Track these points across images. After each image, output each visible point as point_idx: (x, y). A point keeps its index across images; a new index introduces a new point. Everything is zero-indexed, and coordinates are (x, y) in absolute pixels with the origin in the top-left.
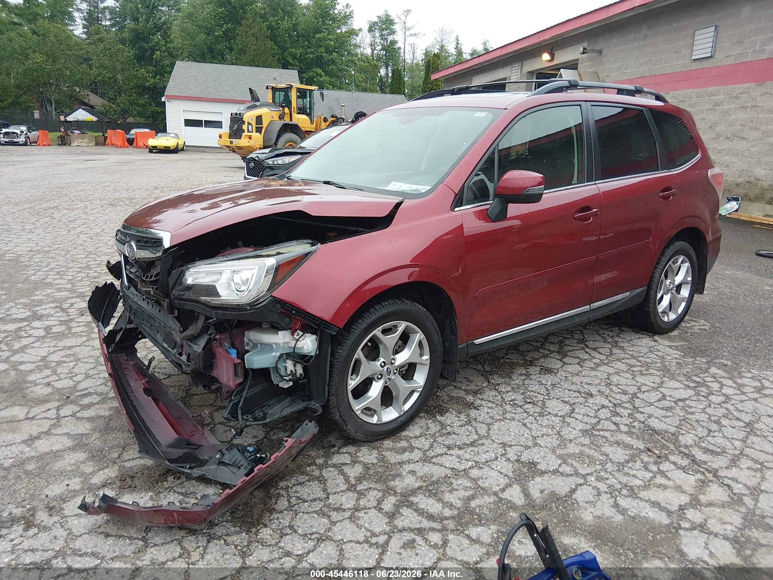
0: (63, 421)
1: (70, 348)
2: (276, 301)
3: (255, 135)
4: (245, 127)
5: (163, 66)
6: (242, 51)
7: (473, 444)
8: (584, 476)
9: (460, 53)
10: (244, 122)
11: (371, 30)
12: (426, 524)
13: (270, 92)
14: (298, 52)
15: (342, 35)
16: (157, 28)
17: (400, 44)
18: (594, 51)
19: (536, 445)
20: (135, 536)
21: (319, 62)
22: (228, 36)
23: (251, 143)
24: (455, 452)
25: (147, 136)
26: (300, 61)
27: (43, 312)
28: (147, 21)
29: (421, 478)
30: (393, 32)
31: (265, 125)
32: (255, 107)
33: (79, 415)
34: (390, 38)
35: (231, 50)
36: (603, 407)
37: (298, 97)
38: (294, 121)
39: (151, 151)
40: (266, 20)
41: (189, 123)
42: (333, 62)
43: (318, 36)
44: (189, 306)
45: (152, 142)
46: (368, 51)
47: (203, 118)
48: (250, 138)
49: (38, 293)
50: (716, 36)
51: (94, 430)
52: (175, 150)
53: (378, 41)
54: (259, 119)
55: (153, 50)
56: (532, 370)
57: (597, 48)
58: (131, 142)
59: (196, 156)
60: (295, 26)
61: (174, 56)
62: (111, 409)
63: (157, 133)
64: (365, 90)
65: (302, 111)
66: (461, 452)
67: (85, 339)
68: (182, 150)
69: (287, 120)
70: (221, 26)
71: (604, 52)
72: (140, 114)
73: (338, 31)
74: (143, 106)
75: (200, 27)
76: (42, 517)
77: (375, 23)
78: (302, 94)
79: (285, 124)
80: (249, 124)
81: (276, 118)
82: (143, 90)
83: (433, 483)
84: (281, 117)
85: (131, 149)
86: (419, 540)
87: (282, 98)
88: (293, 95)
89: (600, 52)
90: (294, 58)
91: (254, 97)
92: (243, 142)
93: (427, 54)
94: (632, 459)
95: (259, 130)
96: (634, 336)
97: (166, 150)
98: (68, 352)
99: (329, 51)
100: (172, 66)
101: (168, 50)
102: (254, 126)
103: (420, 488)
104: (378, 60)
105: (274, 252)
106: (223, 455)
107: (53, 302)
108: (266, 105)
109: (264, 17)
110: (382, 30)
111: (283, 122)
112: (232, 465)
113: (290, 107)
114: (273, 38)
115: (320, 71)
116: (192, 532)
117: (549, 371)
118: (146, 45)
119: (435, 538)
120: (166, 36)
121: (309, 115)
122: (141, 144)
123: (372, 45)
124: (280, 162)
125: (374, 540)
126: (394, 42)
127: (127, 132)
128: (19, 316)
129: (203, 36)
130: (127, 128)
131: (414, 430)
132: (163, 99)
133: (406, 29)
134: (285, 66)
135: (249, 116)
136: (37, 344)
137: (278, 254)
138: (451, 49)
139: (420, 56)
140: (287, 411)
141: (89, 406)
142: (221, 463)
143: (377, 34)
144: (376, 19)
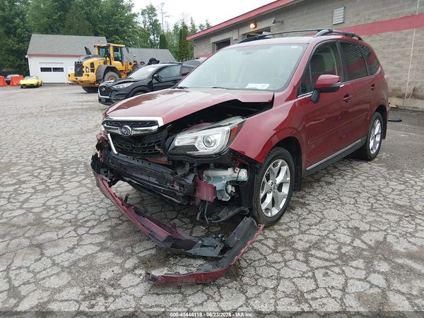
0: (84, 237)
1: (56, 197)
2: (231, 150)
3: (91, 74)
4: (84, 69)
5: (23, 38)
6: (70, 27)
7: (320, 222)
8: (385, 230)
9: (194, 26)
10: (83, 67)
11: (142, 14)
12: (327, 264)
13: (96, 49)
14: (104, 26)
15: (128, 17)
16: (17, 15)
17: (160, 22)
18: (279, 22)
19: (351, 219)
20: (174, 292)
21: (116, 32)
22: (61, 19)
23: (89, 78)
24: (314, 227)
25: (19, 79)
26: (105, 32)
27: (24, 179)
28: (11, 10)
29: (307, 242)
30: (155, 15)
31: (96, 67)
32: (89, 58)
33: (90, 232)
34: (154, 18)
35: (64, 27)
36: (370, 197)
37: (114, 51)
38: (113, 65)
39: (22, 87)
40: (83, 9)
41: (43, 70)
42: (124, 32)
43: (114, 17)
44: (180, 158)
45: (22, 82)
46: (142, 26)
47: (52, 66)
48: (88, 75)
49: (12, 168)
50: (345, 12)
51: (106, 239)
52: (37, 86)
53: (147, 20)
54: (92, 64)
55: (16, 28)
56: (322, 183)
57: (281, 20)
58: (8, 83)
59: (50, 89)
60: (101, 12)
61: (30, 32)
62: (108, 227)
63: (24, 77)
64: (145, 47)
65: (116, 59)
66: (317, 227)
67: (62, 191)
68: (41, 85)
69: (108, 65)
70: (57, 13)
71: (285, 22)
72: (11, 66)
73: (126, 15)
74: (13, 61)
75: (44, 14)
76: (110, 290)
77: (145, 10)
78: (116, 49)
79: (108, 67)
80: (87, 67)
81: (102, 63)
82: (11, 51)
83: (315, 244)
84: (105, 63)
85: (9, 87)
86: (329, 271)
87: (104, 52)
88: (111, 50)
89: (282, 22)
90: (101, 30)
91: (88, 52)
92: (84, 78)
93: (176, 27)
94: (400, 219)
95: (93, 71)
96: (359, 163)
97: (32, 86)
98: (57, 199)
99: (122, 26)
100: (29, 37)
101: (25, 27)
102: (90, 68)
103: (310, 247)
104: (148, 30)
105: (227, 124)
106: (203, 241)
107: (26, 173)
108: (95, 56)
109: (82, 7)
110: (149, 14)
111: (106, 66)
112: (211, 246)
113: (110, 58)
114: (88, 19)
115: (117, 37)
116: (205, 285)
117: (330, 183)
118: (11, 25)
119: (337, 270)
120: (23, 20)
121: (121, 61)
122: (15, 84)
123: (144, 22)
124: (121, 87)
125: (306, 275)
126: (156, 21)
127: (6, 76)
128: (10, 182)
129: (46, 20)
130: (5, 75)
131: (285, 219)
132: (26, 57)
133: (163, 13)
134: (96, 34)
135: (86, 63)
136: (34, 197)
137: (230, 124)
138: (188, 24)
139: (171, 29)
140: (231, 214)
141: (93, 227)
142: (203, 246)
143: (147, 16)
144: (146, 8)
